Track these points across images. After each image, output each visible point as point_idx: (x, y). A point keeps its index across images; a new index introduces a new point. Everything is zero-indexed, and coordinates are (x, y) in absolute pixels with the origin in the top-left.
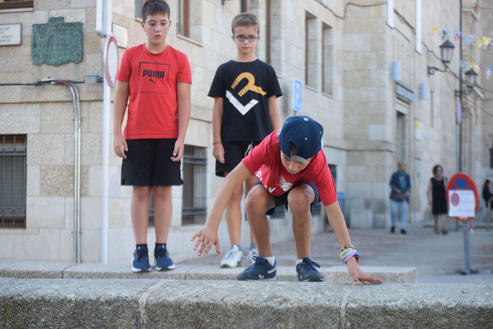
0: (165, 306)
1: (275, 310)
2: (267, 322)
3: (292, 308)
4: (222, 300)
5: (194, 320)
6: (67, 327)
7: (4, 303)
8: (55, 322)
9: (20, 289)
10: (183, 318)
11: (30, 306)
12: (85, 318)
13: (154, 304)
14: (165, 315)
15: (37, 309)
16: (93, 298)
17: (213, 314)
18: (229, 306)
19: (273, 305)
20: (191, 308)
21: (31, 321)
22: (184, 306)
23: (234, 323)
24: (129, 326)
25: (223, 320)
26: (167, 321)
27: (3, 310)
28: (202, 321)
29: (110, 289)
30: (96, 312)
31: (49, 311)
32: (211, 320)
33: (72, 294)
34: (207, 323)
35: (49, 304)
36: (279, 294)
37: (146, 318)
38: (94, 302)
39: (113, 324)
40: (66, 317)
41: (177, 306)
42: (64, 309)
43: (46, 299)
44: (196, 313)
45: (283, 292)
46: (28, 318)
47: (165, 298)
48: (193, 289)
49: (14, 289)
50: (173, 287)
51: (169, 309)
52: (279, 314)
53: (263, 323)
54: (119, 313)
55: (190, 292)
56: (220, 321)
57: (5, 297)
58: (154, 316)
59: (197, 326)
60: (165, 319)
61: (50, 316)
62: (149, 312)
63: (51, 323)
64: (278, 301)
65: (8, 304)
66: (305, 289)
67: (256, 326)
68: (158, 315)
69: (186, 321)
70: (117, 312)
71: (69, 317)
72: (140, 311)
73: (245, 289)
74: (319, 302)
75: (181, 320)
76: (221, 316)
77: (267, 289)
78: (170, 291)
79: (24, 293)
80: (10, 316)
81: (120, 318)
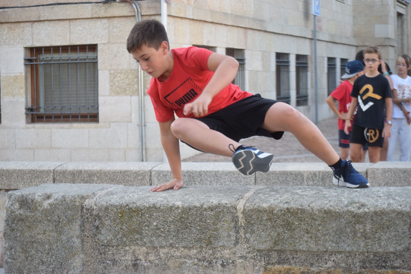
0: (260, 211)
1: (354, 214)
2: (347, 224)
3: (369, 212)
4: (309, 206)
5: (285, 223)
6: (176, 229)
7: (121, 209)
8: (165, 225)
9: (133, 197)
10: (276, 221)
11: (143, 212)
12: (191, 221)
13: (251, 210)
14: (260, 218)
15: (149, 215)
16: (198, 205)
17: (301, 217)
18: (315, 211)
19: (353, 209)
20: (282, 212)
21: (144, 225)
22: (276, 211)
23: (319, 225)
24: (229, 228)
25: (310, 222)
26: (262, 223)
27: (120, 215)
28: (291, 223)
29: (211, 197)
30: (201, 216)
31: (160, 216)
32: (299, 223)
33: (179, 201)
34: (297, 225)
35: (160, 210)
36: (357, 200)
37: (243, 221)
38: (199, 209)
39: (215, 227)
40: (174, 221)
41: (271, 211)
42: (173, 215)
43: (157, 206)
44: (286, 217)
45: (360, 198)
46: (142, 222)
47: (259, 204)
48: (282, 196)
49: (128, 197)
50: (265, 194)
51: (263, 213)
52: (358, 218)
53: (344, 225)
54: (220, 217)
55: (280, 198)
56: (308, 224)
57: (121, 204)
58: (251, 220)
59: (287, 227)
60: (260, 222)
61: (160, 220)
62: (246, 216)
63: (162, 226)
64: (356, 206)
65: (124, 211)
66: (378, 195)
67: (338, 228)
68: (254, 219)
69: (278, 223)
70: (218, 217)
71: (177, 221)
72: (238, 215)
73: (327, 196)
74: (392, 207)
75: (274, 222)
76: (308, 219)
77: (345, 195)
78: (263, 197)
79: (137, 201)
80: (127, 221)
81: (221, 221)
